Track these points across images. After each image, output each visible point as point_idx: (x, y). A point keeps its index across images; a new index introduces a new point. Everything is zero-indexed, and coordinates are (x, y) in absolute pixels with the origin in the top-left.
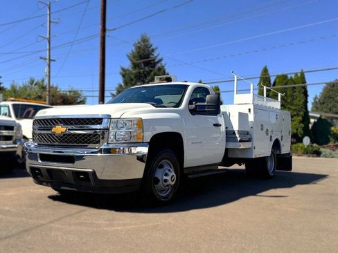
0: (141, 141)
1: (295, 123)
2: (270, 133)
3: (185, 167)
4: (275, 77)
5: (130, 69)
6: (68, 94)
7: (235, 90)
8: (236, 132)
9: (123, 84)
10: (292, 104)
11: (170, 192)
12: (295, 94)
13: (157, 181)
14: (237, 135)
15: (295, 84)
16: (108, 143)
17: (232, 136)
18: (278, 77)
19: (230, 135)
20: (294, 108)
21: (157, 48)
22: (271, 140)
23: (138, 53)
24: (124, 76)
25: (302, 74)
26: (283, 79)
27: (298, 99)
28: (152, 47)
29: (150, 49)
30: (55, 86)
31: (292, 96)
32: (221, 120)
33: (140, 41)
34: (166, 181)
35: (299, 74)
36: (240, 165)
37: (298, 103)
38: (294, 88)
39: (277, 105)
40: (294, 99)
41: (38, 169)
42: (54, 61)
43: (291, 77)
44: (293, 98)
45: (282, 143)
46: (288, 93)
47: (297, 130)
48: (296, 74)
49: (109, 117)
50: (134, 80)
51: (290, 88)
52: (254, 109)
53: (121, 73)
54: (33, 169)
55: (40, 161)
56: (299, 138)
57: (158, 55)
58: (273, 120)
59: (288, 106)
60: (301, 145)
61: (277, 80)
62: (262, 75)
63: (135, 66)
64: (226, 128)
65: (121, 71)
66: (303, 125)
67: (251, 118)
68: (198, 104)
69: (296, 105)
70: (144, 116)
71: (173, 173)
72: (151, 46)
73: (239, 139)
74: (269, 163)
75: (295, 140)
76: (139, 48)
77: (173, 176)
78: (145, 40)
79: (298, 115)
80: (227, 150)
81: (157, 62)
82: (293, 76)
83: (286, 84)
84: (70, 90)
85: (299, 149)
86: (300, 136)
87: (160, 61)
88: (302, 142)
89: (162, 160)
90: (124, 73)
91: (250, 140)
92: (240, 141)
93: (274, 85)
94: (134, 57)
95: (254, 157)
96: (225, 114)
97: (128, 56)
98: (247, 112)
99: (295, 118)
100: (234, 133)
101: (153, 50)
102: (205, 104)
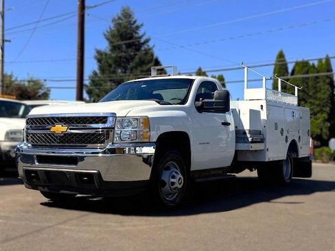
0: (147, 140)
1: (319, 121)
2: (285, 133)
3: (192, 169)
4: (294, 64)
5: (108, 52)
6: (26, 84)
7: (246, 80)
8: (247, 132)
9: (98, 72)
10: (316, 98)
11: (177, 196)
12: (318, 85)
13: (164, 184)
14: (248, 136)
15: (318, 72)
16: (113, 143)
17: (243, 136)
18: (297, 64)
19: (240, 135)
20: (317, 102)
21: (142, 25)
22: (287, 141)
23: (118, 31)
24: (99, 61)
25: (328, 60)
26: (304, 66)
27: (323, 91)
28: (136, 25)
29: (134, 26)
30: (9, 74)
31: (315, 87)
32: (229, 118)
33: (120, 15)
34: (173, 183)
35: (324, 61)
36: (251, 170)
37: (322, 96)
38: (317, 77)
39: (293, 100)
40: (317, 92)
41: (35, 172)
42: (9, 41)
43: (313, 65)
44: (317, 90)
45: (299, 145)
46: (310, 84)
47: (321, 129)
48: (320, 60)
49: (114, 115)
50: (113, 66)
51: (312, 77)
52: (267, 105)
53: (96, 57)
54: (27, 172)
55: (37, 164)
56: (324, 140)
57: (144, 34)
58: (289, 118)
59: (310, 101)
60: (325, 149)
61: (297, 68)
62: (276, 61)
63: (115, 48)
64: (236, 127)
65: (96, 54)
66: (329, 124)
67: (264, 116)
68: (206, 100)
69: (320, 99)
70: (151, 115)
71: (180, 176)
72: (135, 22)
73: (250, 139)
74: (285, 168)
75: (319, 143)
76: (120, 24)
77: (180, 178)
78: (127, 15)
79: (322, 111)
80: (236, 152)
81: (143, 43)
82: (316, 63)
83: (307, 73)
84: (29, 79)
85: (324, 154)
86: (325, 137)
87: (147, 41)
88: (327, 145)
89: (168, 162)
90: (99, 57)
91: (262, 141)
92: (252, 142)
93: (293, 73)
94: (113, 36)
95: (267, 160)
96: (234, 111)
97: (105, 35)
98: (259, 109)
99: (319, 115)
100: (245, 133)
101: (138, 27)
102: (214, 100)
